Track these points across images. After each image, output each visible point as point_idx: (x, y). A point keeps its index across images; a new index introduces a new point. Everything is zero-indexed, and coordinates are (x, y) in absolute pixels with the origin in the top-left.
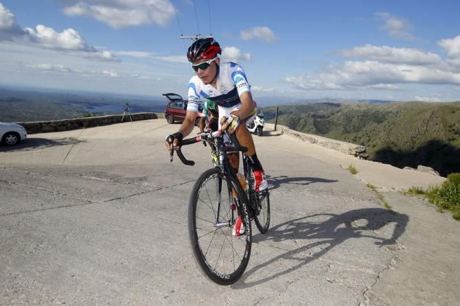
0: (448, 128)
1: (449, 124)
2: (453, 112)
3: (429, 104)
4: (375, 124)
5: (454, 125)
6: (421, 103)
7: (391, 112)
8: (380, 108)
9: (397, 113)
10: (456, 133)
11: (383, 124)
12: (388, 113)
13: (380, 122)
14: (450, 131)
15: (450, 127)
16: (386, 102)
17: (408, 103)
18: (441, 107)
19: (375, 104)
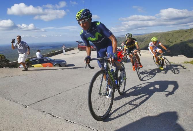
0: (167, 41)
1: (167, 40)
2: (168, 35)
3: (159, 33)
4: (141, 43)
5: (169, 40)
6: (156, 33)
7: (146, 38)
8: (141, 36)
9: (148, 38)
10: (171, 43)
11: (143, 42)
12: (144, 38)
13: (142, 42)
14: (168, 42)
15: (168, 40)
16: (143, 34)
17: (151, 34)
18: (164, 34)
19: (139, 35)
